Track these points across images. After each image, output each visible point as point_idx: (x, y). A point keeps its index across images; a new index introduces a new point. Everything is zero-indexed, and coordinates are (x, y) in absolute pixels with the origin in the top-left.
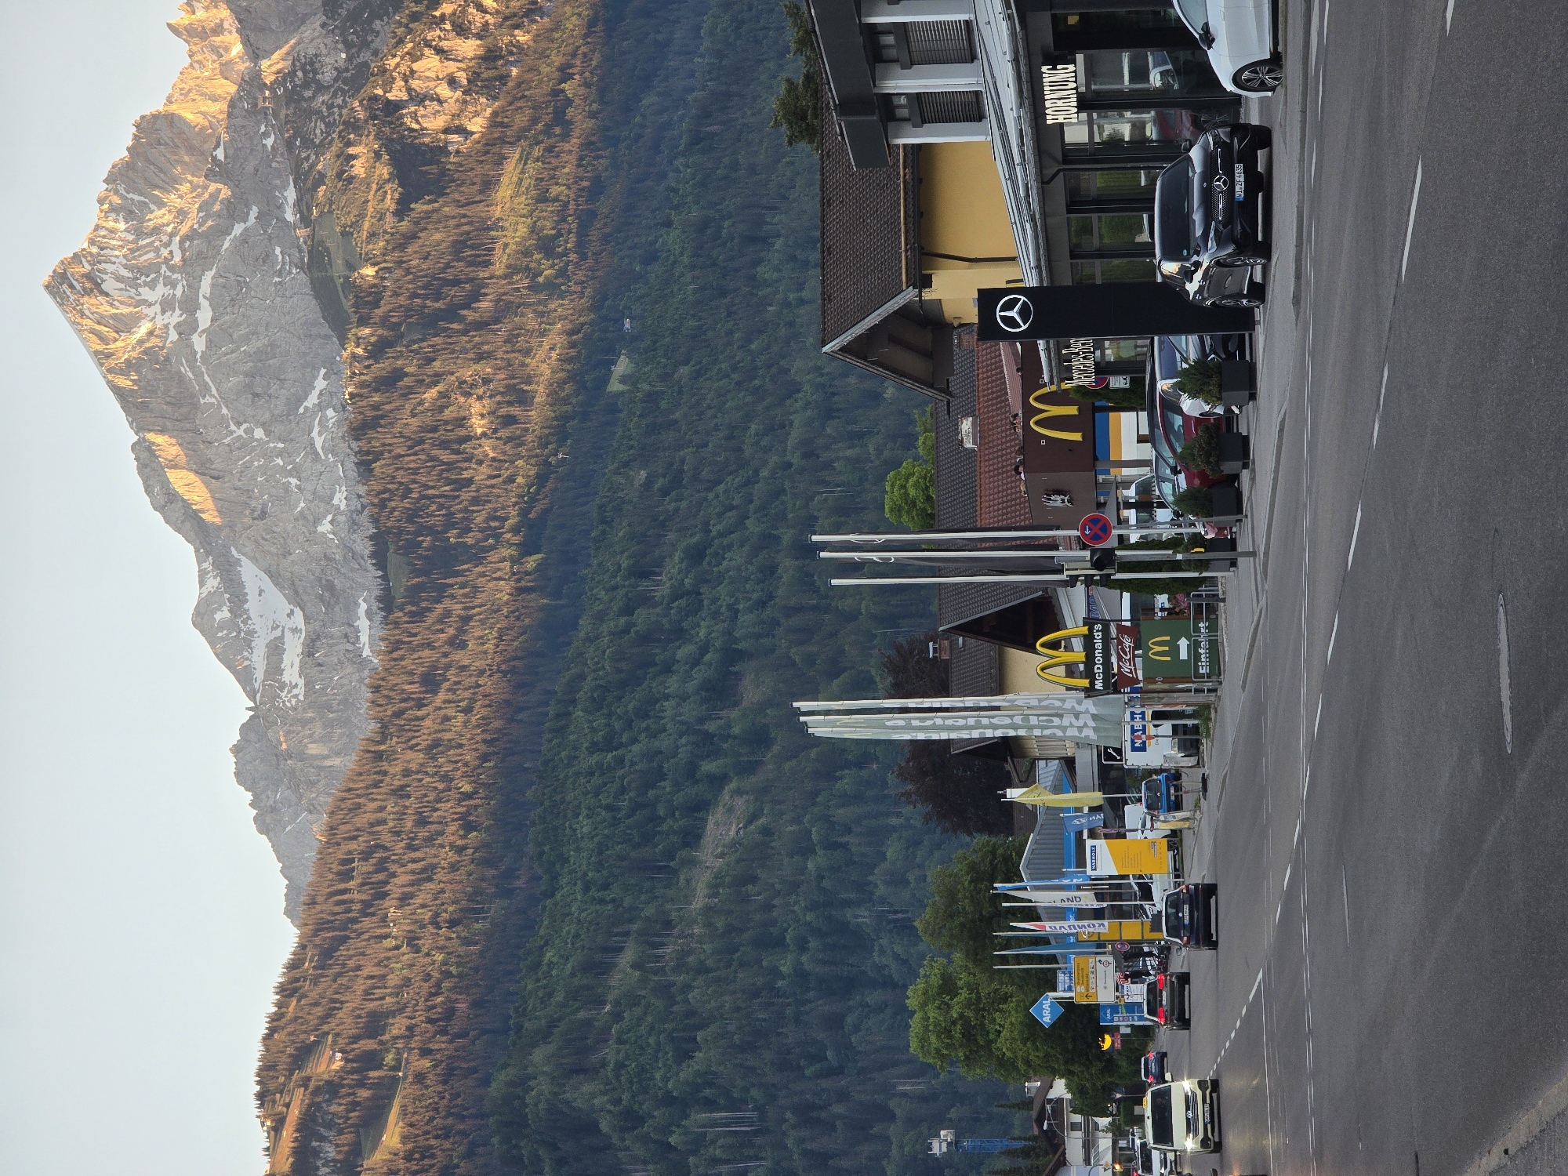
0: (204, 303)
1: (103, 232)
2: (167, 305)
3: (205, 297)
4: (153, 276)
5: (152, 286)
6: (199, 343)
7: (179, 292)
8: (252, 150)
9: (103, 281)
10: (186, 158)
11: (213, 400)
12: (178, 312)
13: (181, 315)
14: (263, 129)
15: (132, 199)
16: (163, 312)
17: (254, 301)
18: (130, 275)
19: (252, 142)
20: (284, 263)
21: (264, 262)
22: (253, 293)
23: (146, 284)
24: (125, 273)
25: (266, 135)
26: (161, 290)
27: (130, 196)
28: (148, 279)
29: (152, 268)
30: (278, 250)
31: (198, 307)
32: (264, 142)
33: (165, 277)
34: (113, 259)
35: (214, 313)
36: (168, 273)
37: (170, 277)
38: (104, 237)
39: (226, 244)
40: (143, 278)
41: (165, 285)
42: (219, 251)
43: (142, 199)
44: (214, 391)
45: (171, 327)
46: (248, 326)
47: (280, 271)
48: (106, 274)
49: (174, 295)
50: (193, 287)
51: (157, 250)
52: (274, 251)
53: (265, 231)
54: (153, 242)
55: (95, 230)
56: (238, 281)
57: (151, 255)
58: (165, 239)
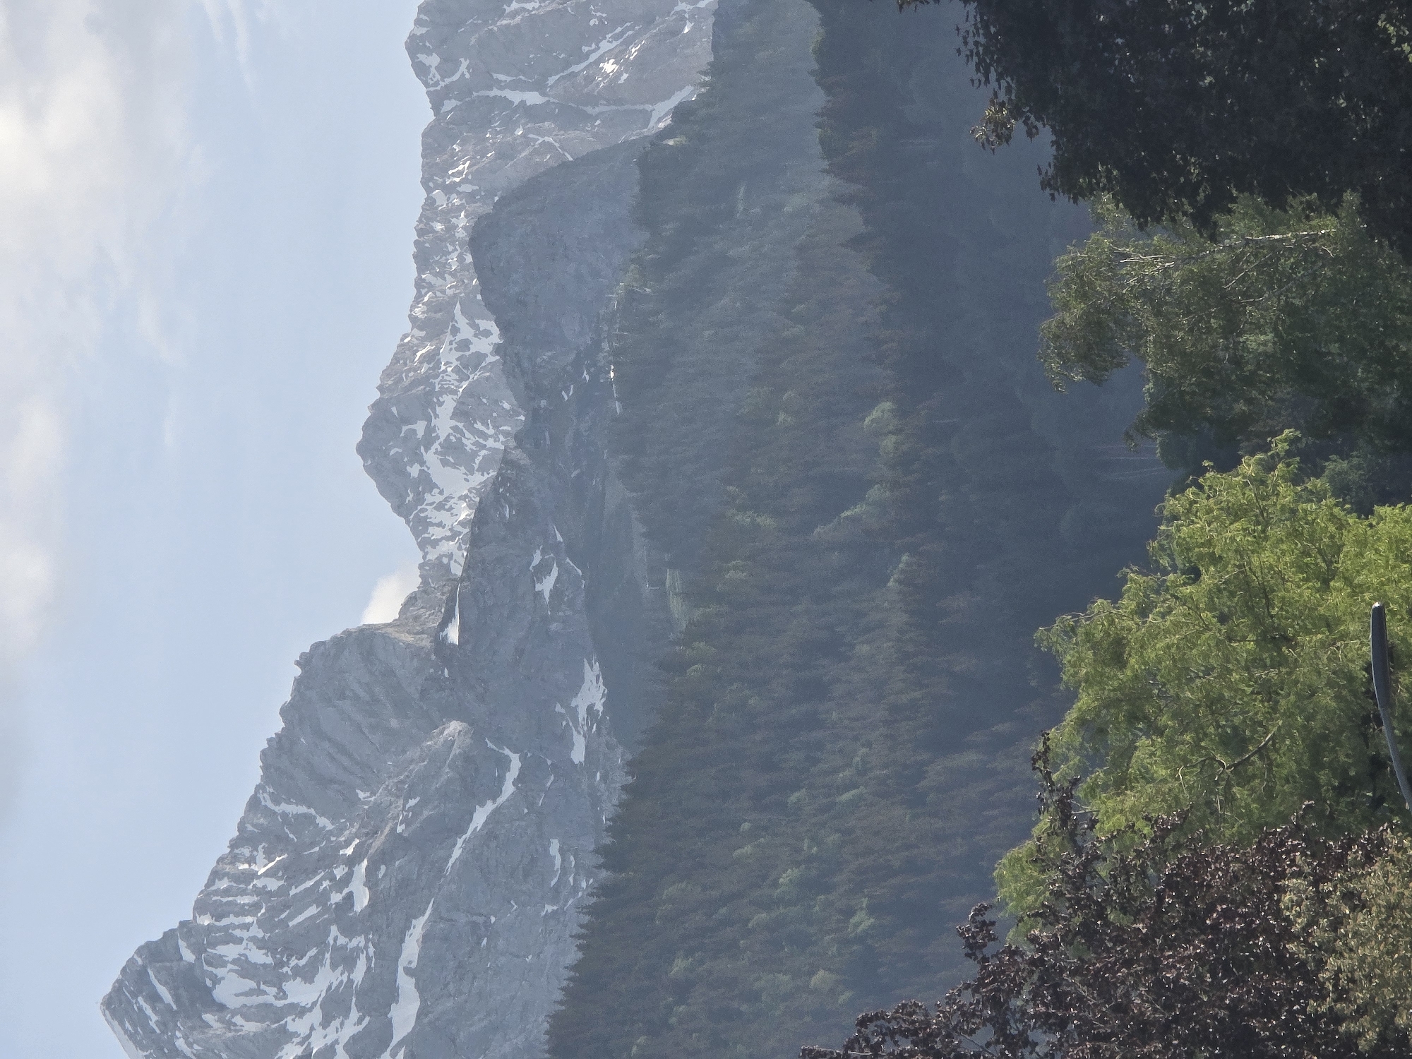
0: (406, 984)
1: (223, 884)
2: (334, 1006)
3: (408, 971)
4: (313, 952)
5: (309, 973)
7: (359, 974)
8: (513, 609)
9: (216, 980)
10: (394, 723)
12: (354, 1014)
13: (360, 1021)
14: (537, 558)
15: (285, 815)
16: (325, 1023)
17: (503, 960)
18: (269, 960)
19: (513, 589)
20: (564, 872)
21: (527, 875)
22: (500, 945)
23: (297, 972)
24: (259, 957)
25: (543, 569)
26: (328, 977)
27: (284, 807)
28: (303, 961)
29: (313, 935)
30: (555, 846)
31: (392, 995)
32: (538, 587)
33: (336, 949)
34: (238, 933)
35: (423, 1001)
36: (342, 940)
37: (344, 947)
38: (226, 892)
39: (457, 853)
40: (293, 962)
41: (334, 966)
42: (441, 870)
43: (302, 809)
45: (340, 1049)
46: (488, 1014)
47: (556, 890)
48: (224, 964)
49: (350, 981)
50: (387, 957)
51: (322, 899)
52: (546, 848)
53: (532, 806)
54: (319, 883)
55: (211, 882)
56: (474, 925)
57: (313, 910)
58: (339, 872)
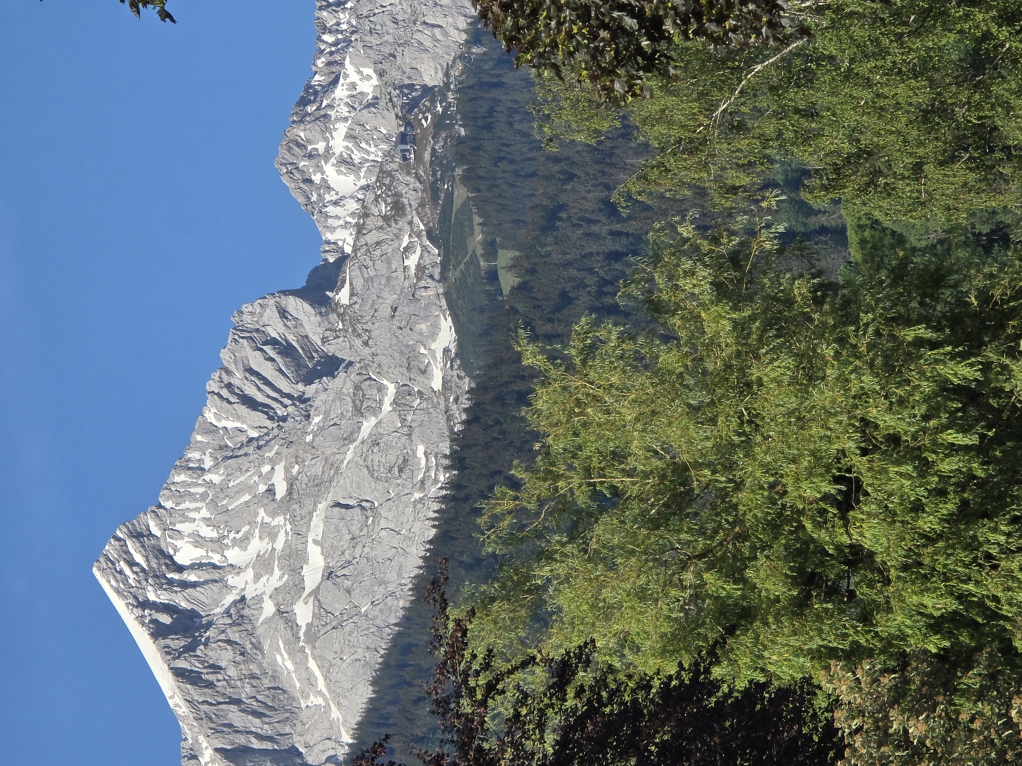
0: (314, 551)
1: (181, 479)
2: (262, 567)
3: (316, 542)
4: (246, 528)
5: (243, 543)
6: (303, 613)
7: (280, 544)
8: (389, 279)
9: (176, 550)
11: (320, 701)
12: (277, 572)
13: (281, 578)
14: (406, 241)
15: (224, 429)
16: (257, 578)
17: (384, 533)
18: (215, 535)
19: (389, 263)
20: (428, 469)
21: (401, 470)
22: (382, 521)
23: (235, 543)
24: (208, 532)
25: (410, 250)
26: (257, 545)
27: (222, 424)
28: (238, 536)
29: (246, 516)
30: (421, 450)
31: (305, 559)
32: (407, 263)
33: (263, 526)
34: (191, 514)
35: (326, 563)
36: (267, 519)
37: (269, 525)
38: (183, 485)
39: (350, 456)
40: (232, 535)
41: (262, 538)
42: (339, 468)
43: (238, 425)
44: (321, 684)
45: (267, 597)
47: (422, 483)
48: (182, 537)
49: (273, 549)
50: (300, 531)
51: (252, 489)
52: (414, 452)
53: (403, 421)
54: (249, 478)
56: (363, 506)
57: (246, 497)
58: (265, 470)
